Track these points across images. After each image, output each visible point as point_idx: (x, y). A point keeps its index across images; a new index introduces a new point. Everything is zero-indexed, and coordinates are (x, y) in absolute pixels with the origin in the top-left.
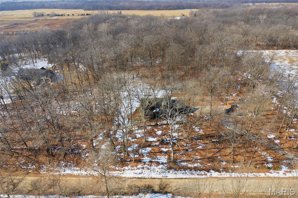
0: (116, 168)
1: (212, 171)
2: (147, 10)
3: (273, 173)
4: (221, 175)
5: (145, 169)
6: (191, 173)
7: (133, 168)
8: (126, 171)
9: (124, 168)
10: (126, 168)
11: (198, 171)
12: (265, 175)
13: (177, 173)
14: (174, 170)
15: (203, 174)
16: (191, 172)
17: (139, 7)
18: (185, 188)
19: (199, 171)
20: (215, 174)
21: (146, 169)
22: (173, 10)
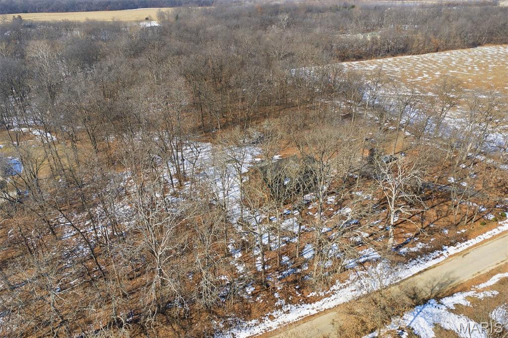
0: (320, 295)
1: (445, 247)
2: (66, 12)
3: (503, 224)
4: (458, 248)
5: (362, 277)
6: (424, 260)
7: (345, 284)
8: (337, 292)
9: (332, 289)
10: (335, 287)
11: (431, 254)
12: (499, 230)
13: (408, 267)
14: (402, 264)
15: (438, 255)
16: (423, 258)
17: (47, 8)
18: (441, 285)
19: (431, 252)
20: (452, 250)
21: (364, 278)
22: (118, 10)
